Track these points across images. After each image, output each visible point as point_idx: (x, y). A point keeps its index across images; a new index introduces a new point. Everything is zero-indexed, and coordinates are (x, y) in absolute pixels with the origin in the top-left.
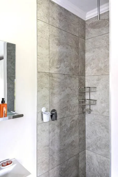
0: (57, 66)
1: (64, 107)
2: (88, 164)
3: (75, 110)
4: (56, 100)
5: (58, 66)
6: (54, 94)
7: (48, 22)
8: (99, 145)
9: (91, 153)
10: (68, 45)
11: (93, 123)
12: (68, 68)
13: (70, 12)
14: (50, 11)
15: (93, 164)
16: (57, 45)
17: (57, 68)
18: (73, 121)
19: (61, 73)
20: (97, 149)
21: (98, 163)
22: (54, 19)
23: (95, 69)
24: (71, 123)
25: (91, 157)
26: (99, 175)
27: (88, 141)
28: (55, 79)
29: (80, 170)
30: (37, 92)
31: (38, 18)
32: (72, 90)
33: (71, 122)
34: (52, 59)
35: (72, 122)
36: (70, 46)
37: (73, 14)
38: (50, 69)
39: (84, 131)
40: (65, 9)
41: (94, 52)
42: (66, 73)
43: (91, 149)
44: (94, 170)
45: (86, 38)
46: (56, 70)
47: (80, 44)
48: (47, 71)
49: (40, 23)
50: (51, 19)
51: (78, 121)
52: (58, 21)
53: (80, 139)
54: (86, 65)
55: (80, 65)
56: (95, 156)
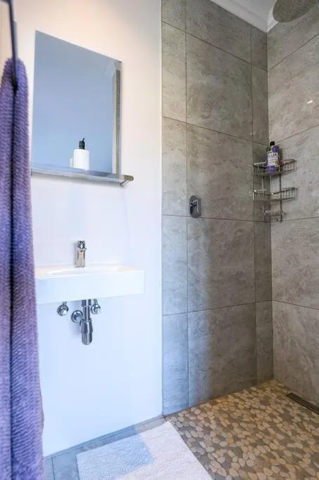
0: (204, 114)
1: (219, 197)
2: (279, 333)
3: (244, 209)
4: (202, 178)
5: (206, 114)
6: (197, 166)
7: (183, 28)
8: (304, 287)
9: (286, 308)
10: (227, 76)
11: (289, 241)
12: (227, 122)
13: (229, 13)
14: (187, 8)
15: (289, 330)
16: (203, 73)
17: (203, 117)
18: (241, 231)
19: (212, 127)
20: (299, 296)
21: (304, 326)
22: (196, 24)
23: (293, 123)
24: (236, 234)
25: (285, 316)
26: (305, 353)
27: (277, 282)
28: (200, 138)
29: (258, 340)
30: (163, 154)
31: (164, 20)
32: (237, 167)
33: (236, 232)
34: (192, 99)
35: (239, 234)
36: (233, 79)
37: (238, 18)
38: (189, 116)
39: (268, 261)
40: (219, 7)
41: (288, 87)
42: (223, 131)
43: (284, 298)
44: (293, 343)
45: (270, 66)
46: (200, 120)
47: (254, 79)
48: (183, 119)
49: (167, 28)
50: (188, 24)
51: (253, 236)
52: (205, 27)
53: (257, 275)
54: (270, 122)
55: (255, 121)
56: (295, 311)
